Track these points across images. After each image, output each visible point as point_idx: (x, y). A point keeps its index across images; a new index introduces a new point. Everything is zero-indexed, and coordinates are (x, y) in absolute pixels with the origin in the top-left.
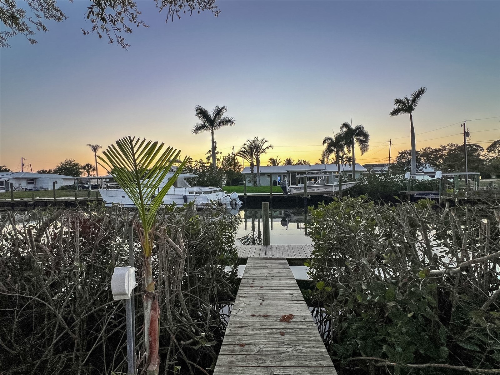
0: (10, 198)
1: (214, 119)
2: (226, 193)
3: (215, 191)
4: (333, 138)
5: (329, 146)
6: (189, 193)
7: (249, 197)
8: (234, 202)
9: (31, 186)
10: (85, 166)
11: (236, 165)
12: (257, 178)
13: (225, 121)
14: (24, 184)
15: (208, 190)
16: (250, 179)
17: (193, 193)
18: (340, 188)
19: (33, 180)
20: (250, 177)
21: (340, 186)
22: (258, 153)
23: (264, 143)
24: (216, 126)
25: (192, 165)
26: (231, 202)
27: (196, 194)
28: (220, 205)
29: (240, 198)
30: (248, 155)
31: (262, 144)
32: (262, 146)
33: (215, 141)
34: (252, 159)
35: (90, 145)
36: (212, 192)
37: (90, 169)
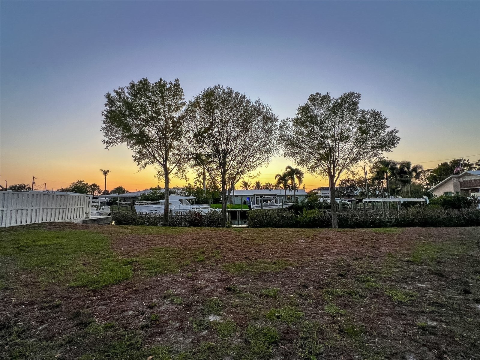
4: (282, 175)
5: (279, 180)
10: (91, 186)
12: (232, 199)
15: (203, 207)
18: (282, 207)
21: (282, 205)
27: (197, 209)
35: (102, 170)
36: (206, 208)
37: (95, 188)
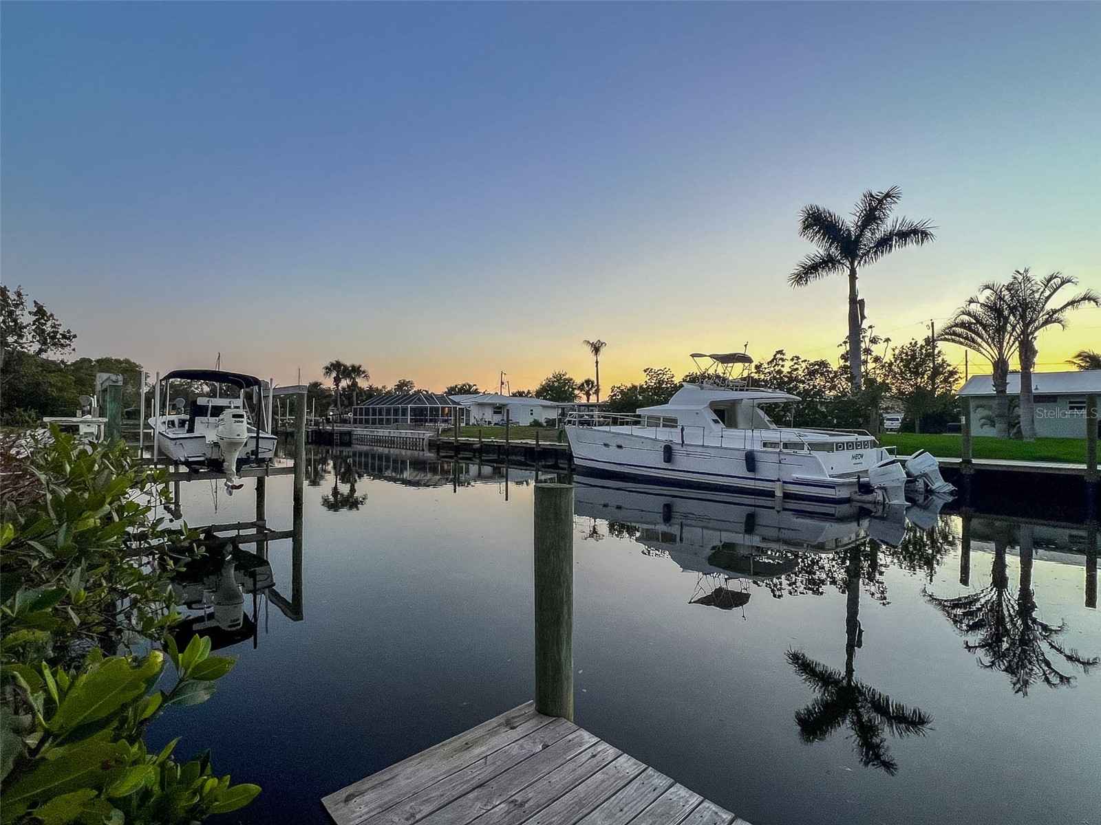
0: (476, 438)
1: (861, 235)
2: (891, 452)
3: (850, 446)
6: (765, 445)
7: (983, 473)
8: (920, 485)
9: (497, 418)
10: (582, 385)
11: (936, 371)
12: (1021, 411)
13: (896, 235)
14: (489, 415)
15: (825, 439)
16: (987, 412)
17: (774, 445)
19: (500, 408)
20: (990, 408)
22: (1026, 326)
23: (1055, 290)
24: (864, 254)
25: (782, 369)
26: (908, 482)
27: (785, 451)
28: (866, 488)
29: (947, 473)
30: (985, 336)
31: (1047, 293)
32: (1048, 298)
33: (859, 298)
34: (1000, 349)
35: (589, 342)
36: (840, 446)
37: (591, 389)
